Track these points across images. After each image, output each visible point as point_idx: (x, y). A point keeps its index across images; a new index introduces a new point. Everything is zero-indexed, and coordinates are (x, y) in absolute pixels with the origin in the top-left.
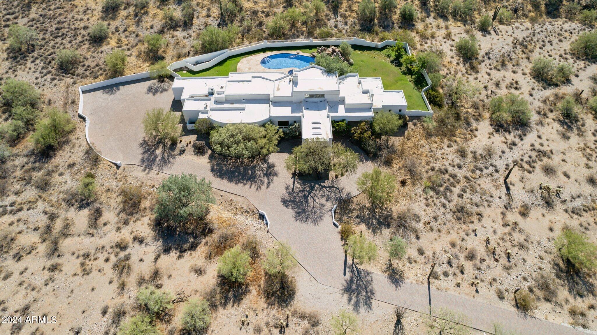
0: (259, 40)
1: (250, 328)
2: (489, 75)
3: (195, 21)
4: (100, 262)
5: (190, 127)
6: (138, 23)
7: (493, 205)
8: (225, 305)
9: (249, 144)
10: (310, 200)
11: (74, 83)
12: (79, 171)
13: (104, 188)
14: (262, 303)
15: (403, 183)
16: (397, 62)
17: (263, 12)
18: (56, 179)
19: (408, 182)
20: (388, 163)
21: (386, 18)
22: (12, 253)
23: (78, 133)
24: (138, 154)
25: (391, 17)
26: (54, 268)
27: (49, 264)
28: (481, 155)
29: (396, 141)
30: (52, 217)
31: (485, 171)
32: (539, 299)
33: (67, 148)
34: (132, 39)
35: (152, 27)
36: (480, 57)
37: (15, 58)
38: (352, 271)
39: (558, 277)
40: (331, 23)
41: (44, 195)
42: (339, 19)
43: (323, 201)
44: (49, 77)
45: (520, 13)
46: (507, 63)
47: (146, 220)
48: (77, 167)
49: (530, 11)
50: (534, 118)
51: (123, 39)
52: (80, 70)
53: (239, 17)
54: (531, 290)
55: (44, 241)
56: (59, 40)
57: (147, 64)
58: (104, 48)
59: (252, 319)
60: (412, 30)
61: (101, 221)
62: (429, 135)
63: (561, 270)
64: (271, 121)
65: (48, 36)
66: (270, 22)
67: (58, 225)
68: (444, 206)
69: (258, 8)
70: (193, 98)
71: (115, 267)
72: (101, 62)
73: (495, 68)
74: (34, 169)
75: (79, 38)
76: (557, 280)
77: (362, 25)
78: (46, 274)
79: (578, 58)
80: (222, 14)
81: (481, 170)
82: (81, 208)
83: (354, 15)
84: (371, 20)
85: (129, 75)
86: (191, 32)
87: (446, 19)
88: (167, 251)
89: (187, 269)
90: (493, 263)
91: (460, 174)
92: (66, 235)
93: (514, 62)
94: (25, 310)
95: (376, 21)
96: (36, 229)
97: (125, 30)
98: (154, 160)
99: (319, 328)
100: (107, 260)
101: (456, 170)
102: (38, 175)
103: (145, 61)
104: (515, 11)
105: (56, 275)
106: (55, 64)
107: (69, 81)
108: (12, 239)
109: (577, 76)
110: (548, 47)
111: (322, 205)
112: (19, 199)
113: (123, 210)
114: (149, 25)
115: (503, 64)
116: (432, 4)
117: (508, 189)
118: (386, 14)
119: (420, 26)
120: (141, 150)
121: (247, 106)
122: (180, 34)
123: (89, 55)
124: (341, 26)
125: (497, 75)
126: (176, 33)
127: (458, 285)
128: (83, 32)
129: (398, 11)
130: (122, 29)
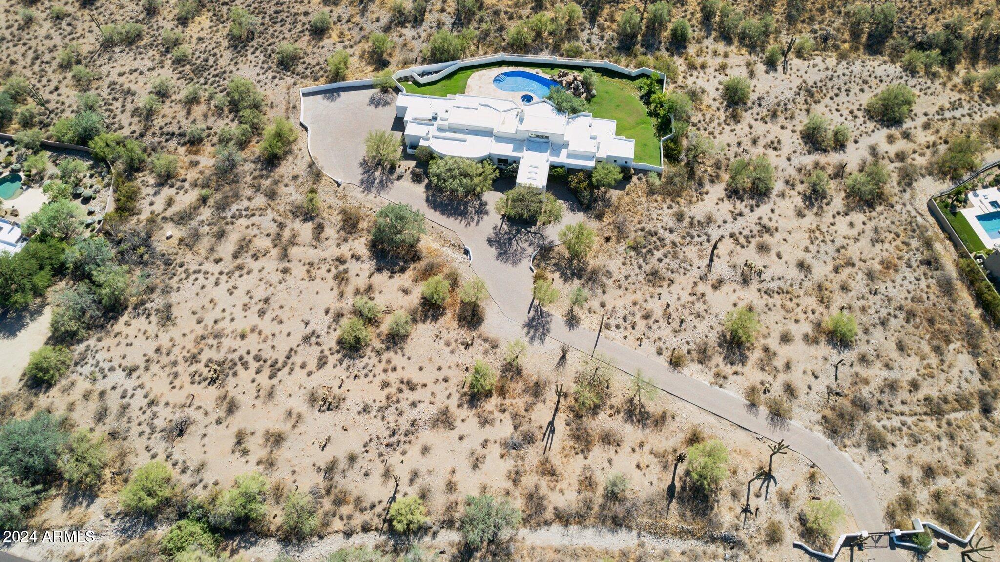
0: (496, 51)
1: (442, 342)
2: (751, 127)
3: (427, 15)
4: (323, 272)
5: (410, 151)
6: (363, 12)
7: (689, 274)
8: (424, 321)
9: (465, 180)
10: (514, 243)
11: (295, 84)
12: (302, 184)
13: (326, 205)
14: (455, 324)
15: (608, 239)
16: (646, 99)
17: (506, 13)
18: (282, 190)
19: (614, 238)
20: (599, 217)
21: (653, 35)
22: (250, 253)
23: (300, 144)
24: (357, 174)
25: (659, 34)
26: (285, 271)
27: (281, 267)
28: (699, 222)
29: (614, 194)
30: (281, 226)
31: (697, 239)
32: (693, 360)
33: (290, 158)
34: (356, 34)
35: (378, 20)
36: (749, 103)
37: (236, 47)
38: (536, 311)
39: (720, 345)
40: (584, 35)
41: (272, 204)
42: (596, 30)
43: (526, 245)
44: (270, 74)
45: (830, 42)
46: (779, 113)
47: (363, 240)
48: (300, 180)
49: (844, 42)
50: (778, 186)
51: (346, 33)
52: (300, 68)
53: (477, 17)
54: (689, 352)
55: (275, 246)
56: (278, 27)
57: (370, 69)
58: (326, 42)
59: (444, 334)
60: (680, 55)
61: (323, 235)
62: (651, 191)
63: (726, 341)
64: (490, 158)
65: (266, 20)
66: (513, 28)
67: (287, 234)
68: (640, 267)
69: (501, 7)
70: (416, 120)
71: (336, 277)
72: (322, 60)
73: (762, 119)
74: (261, 177)
75: (299, 27)
76: (718, 348)
77: (621, 42)
78: (280, 275)
79: (871, 118)
80: (458, 10)
81: (693, 238)
82: (305, 220)
83: (614, 26)
84: (635, 36)
85: (351, 81)
86: (421, 30)
87: (729, 41)
88: (379, 270)
89: (396, 288)
90: (665, 325)
91: (669, 237)
92: (293, 244)
93: (788, 114)
94: (266, 300)
95: (639, 38)
96: (268, 235)
97: (348, 21)
98: (373, 183)
99: (498, 350)
100: (329, 271)
101: (667, 233)
102: (266, 183)
103: (368, 64)
104: (825, 39)
105: (287, 276)
106: (275, 57)
107: (289, 80)
108: (250, 241)
109: (856, 142)
110: (843, 97)
111: (524, 250)
112: (252, 205)
113: (343, 228)
114: (375, 16)
115: (774, 115)
116: (717, 19)
117: (712, 260)
118: (654, 29)
119: (692, 50)
120: (361, 170)
121: (469, 138)
122: (408, 32)
123: (309, 50)
124: (595, 40)
125: (760, 128)
126: (404, 31)
127: (625, 337)
128: (302, 17)
129: (670, 26)
130: (345, 18)
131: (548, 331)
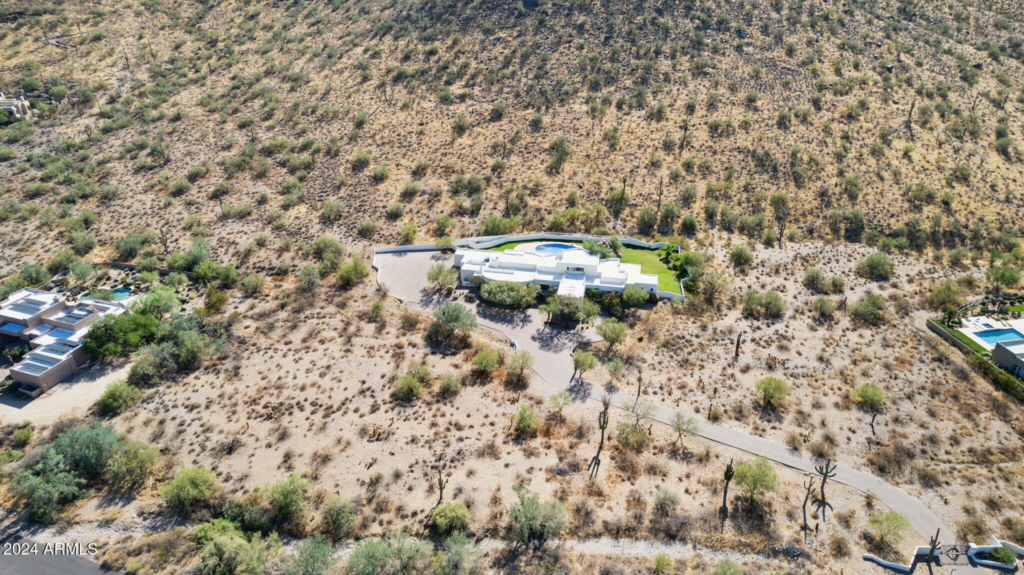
0: (540, 230)
1: (489, 399)
2: (758, 278)
3: (481, 211)
4: (382, 352)
5: (464, 283)
6: (430, 208)
7: (717, 363)
8: (473, 386)
9: (512, 294)
10: (555, 340)
11: (370, 245)
12: (369, 301)
13: (389, 314)
14: (501, 388)
15: (640, 340)
16: (666, 261)
17: (546, 210)
18: (351, 303)
19: (645, 340)
20: (632, 326)
21: (667, 226)
22: (318, 340)
23: (370, 277)
24: (419, 296)
25: (672, 226)
26: (348, 351)
27: (344, 348)
28: (721, 331)
29: (643, 313)
30: (348, 324)
31: (721, 342)
32: (730, 418)
33: (361, 286)
34: (423, 220)
35: (442, 212)
36: (754, 265)
37: (324, 223)
38: (578, 381)
39: (755, 408)
40: (611, 225)
41: (342, 311)
42: (619, 222)
43: (567, 341)
44: (351, 239)
45: (815, 235)
46: (781, 271)
47: (420, 335)
48: (367, 299)
49: (827, 234)
50: (789, 313)
51: (415, 219)
52: (376, 237)
53: (523, 212)
54: (726, 411)
55: (341, 336)
56: (361, 214)
57: (433, 239)
58: (398, 223)
59: (492, 394)
60: (691, 238)
61: (385, 331)
62: (676, 312)
63: (760, 406)
64: (534, 282)
65: (352, 210)
66: (550, 218)
67: (352, 329)
68: (671, 357)
69: (543, 206)
70: (470, 262)
71: (393, 356)
72: (394, 233)
73: (767, 274)
74: (335, 296)
75: (378, 214)
76: (752, 411)
77: (640, 229)
78: (342, 353)
79: (861, 276)
80: (507, 208)
81: (717, 341)
82: (369, 322)
83: (635, 220)
84: (651, 226)
85: (416, 244)
86: (476, 219)
87: (730, 230)
88: (433, 353)
89: (448, 364)
90: (700, 393)
91: (695, 341)
92: (357, 336)
93: (789, 272)
94: (328, 367)
95: (655, 227)
96: (335, 329)
97: (418, 212)
98: (431, 302)
99: (542, 406)
100: (387, 352)
101: (693, 338)
102: (337, 300)
103: (433, 236)
104: (811, 232)
105: (349, 354)
106: (356, 231)
107: (366, 243)
108: (319, 332)
109: (852, 289)
110: (833, 264)
111: (564, 344)
112: (323, 312)
113: (403, 328)
114: (439, 210)
115: (777, 272)
116: (719, 218)
117: (737, 355)
118: (667, 222)
119: (701, 235)
120: (421, 295)
121: (515, 272)
122: (466, 219)
123: (385, 227)
124: (618, 227)
125: (764, 279)
126: (463, 219)
127: (663, 400)
128: (381, 210)
129: (680, 221)
130: (415, 211)
131: (589, 394)
